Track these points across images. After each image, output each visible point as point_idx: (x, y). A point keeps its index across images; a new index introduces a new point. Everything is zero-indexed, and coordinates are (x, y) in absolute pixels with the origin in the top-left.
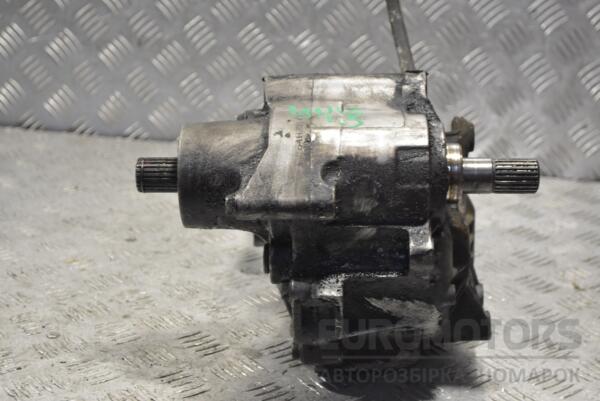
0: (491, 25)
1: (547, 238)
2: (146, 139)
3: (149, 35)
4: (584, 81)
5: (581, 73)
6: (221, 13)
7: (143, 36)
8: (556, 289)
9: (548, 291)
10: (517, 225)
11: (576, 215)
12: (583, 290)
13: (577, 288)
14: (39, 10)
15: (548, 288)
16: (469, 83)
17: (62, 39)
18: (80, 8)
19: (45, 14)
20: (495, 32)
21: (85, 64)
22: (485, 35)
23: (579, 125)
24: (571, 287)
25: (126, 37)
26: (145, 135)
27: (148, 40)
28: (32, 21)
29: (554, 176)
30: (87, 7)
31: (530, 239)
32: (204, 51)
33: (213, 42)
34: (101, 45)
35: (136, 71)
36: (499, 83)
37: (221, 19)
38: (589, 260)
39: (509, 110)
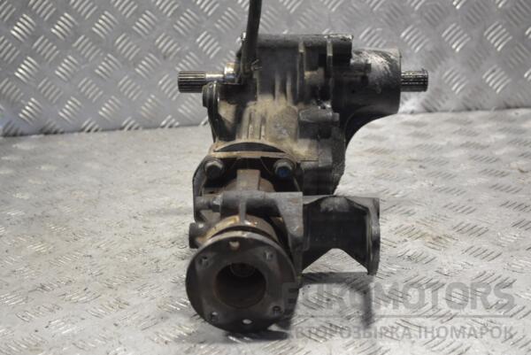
0: (417, 8)
1: (488, 146)
2: (177, 127)
3: (170, 50)
4: (488, 38)
5: (486, 33)
6: (223, 27)
7: (166, 52)
8: (508, 174)
9: (503, 176)
10: (464, 142)
11: (501, 130)
12: (527, 172)
13: (522, 171)
14: (87, 43)
15: (503, 175)
16: (408, 52)
17: (106, 62)
18: (117, 38)
19: (92, 46)
20: (420, 12)
21: (126, 77)
22: (413, 15)
23: (490, 71)
24: (518, 171)
25: (154, 54)
26: (177, 124)
27: (171, 53)
28: (83, 53)
29: (477, 109)
30: (123, 35)
31: (477, 148)
32: (212, 56)
33: (218, 49)
34: (136, 62)
35: (165, 78)
36: (429, 47)
37: (223, 31)
38: (522, 155)
39: (439, 67)
